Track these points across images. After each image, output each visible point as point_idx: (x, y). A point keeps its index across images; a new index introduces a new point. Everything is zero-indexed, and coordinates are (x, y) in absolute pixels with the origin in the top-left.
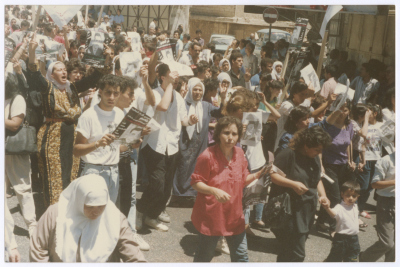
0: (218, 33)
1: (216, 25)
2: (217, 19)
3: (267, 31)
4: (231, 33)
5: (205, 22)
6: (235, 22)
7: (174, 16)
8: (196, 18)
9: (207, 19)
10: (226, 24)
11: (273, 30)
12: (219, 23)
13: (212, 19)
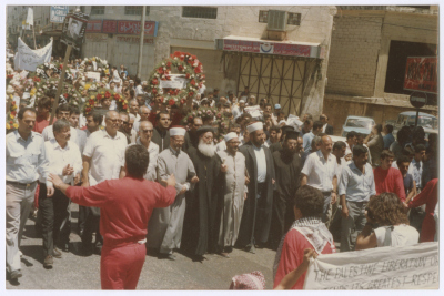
0: (354, 114)
1: (352, 106)
2: (353, 99)
3: (414, 113)
4: (368, 114)
5: (340, 102)
6: (373, 102)
7: (307, 95)
8: (330, 97)
9: (343, 98)
10: (362, 104)
11: (420, 114)
12: (355, 103)
13: (348, 99)
